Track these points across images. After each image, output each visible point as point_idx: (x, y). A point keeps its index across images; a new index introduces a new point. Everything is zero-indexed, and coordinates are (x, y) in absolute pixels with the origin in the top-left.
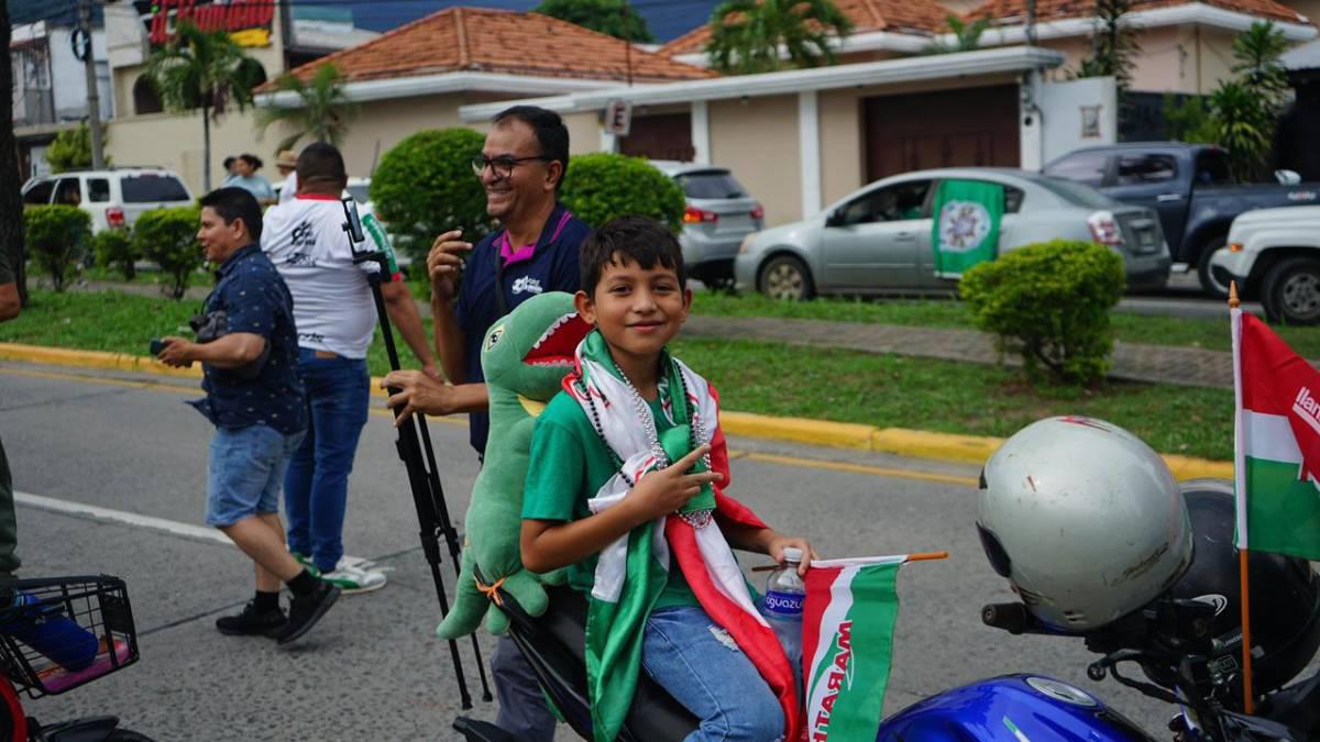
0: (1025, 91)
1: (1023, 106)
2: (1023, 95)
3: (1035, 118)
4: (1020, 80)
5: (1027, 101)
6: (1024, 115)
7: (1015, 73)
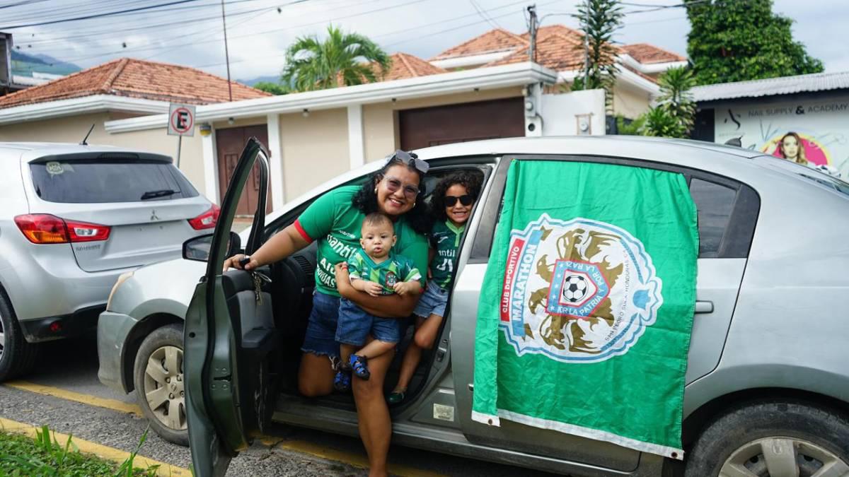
0: (529, 102)
1: (527, 114)
2: (528, 105)
3: (538, 124)
4: (524, 92)
5: (530, 110)
6: (528, 123)
7: (520, 87)
